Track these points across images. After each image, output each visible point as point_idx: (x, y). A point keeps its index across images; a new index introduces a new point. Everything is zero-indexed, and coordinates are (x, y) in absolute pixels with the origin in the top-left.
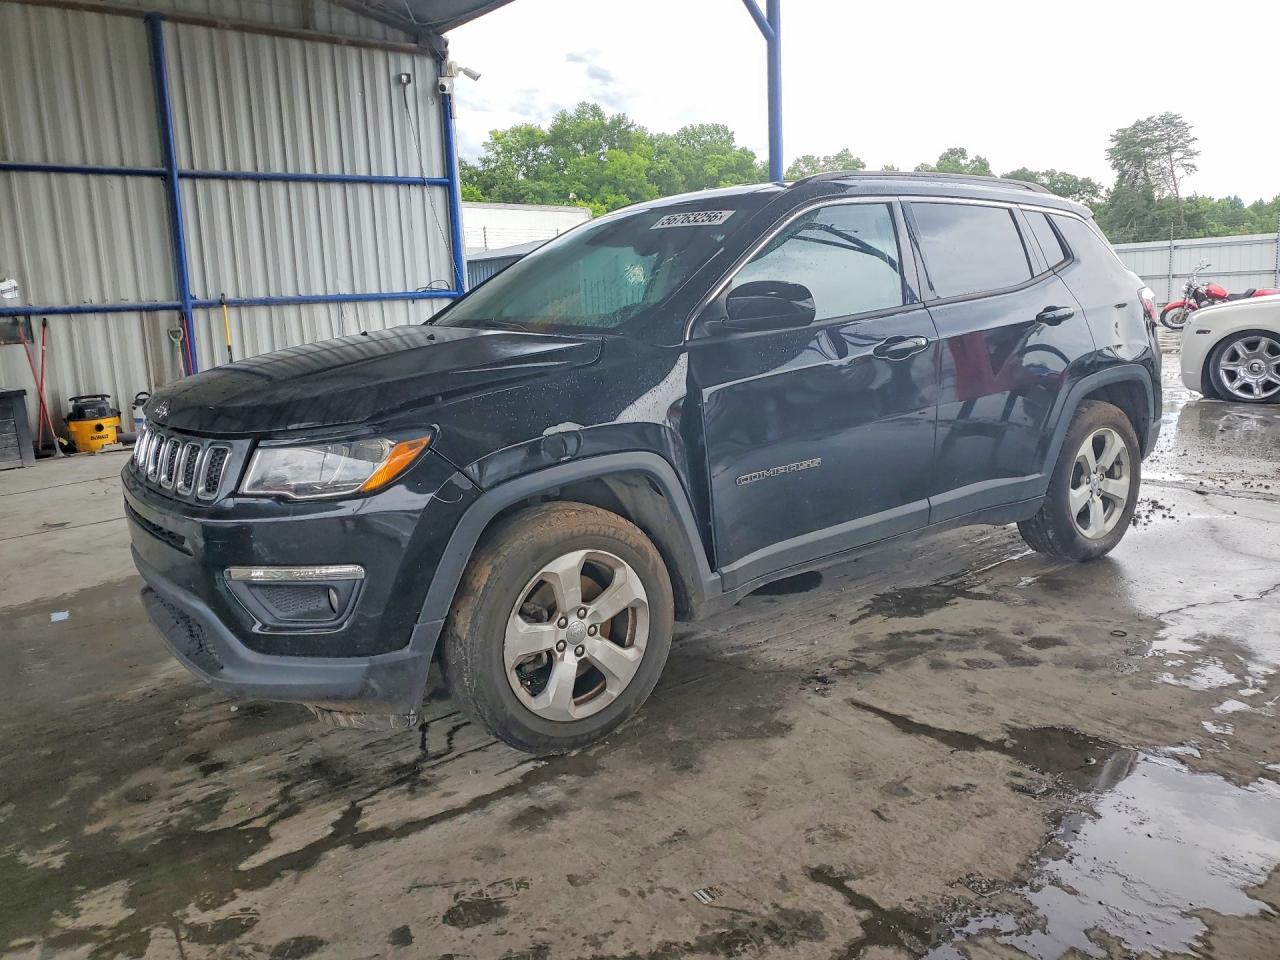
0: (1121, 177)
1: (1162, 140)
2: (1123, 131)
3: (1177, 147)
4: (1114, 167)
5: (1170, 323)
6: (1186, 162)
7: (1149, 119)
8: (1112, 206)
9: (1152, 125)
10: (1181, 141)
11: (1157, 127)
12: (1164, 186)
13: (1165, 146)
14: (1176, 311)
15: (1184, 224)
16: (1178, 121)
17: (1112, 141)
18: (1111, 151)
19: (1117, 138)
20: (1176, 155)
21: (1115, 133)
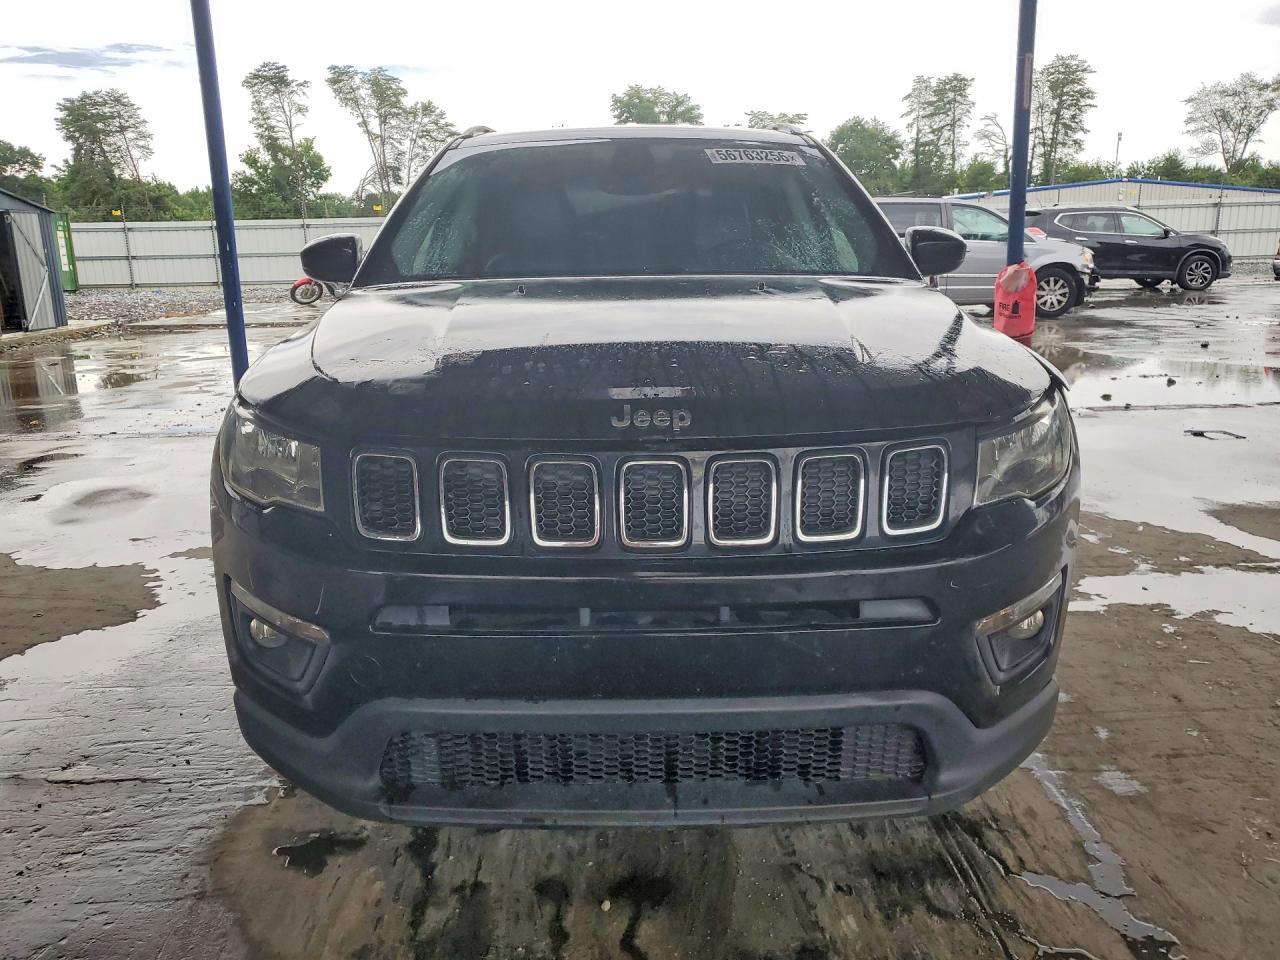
0: (77, 150)
1: (114, 118)
2: (72, 101)
3: (129, 127)
4: (69, 138)
5: (298, 297)
6: (141, 143)
7: (96, 93)
8: (73, 181)
9: (101, 100)
10: (132, 121)
11: (105, 103)
12: (123, 165)
13: (118, 124)
14: (303, 287)
15: (150, 206)
16: (126, 100)
17: (61, 110)
18: (62, 121)
19: (66, 108)
20: (130, 135)
21: (62, 102)
